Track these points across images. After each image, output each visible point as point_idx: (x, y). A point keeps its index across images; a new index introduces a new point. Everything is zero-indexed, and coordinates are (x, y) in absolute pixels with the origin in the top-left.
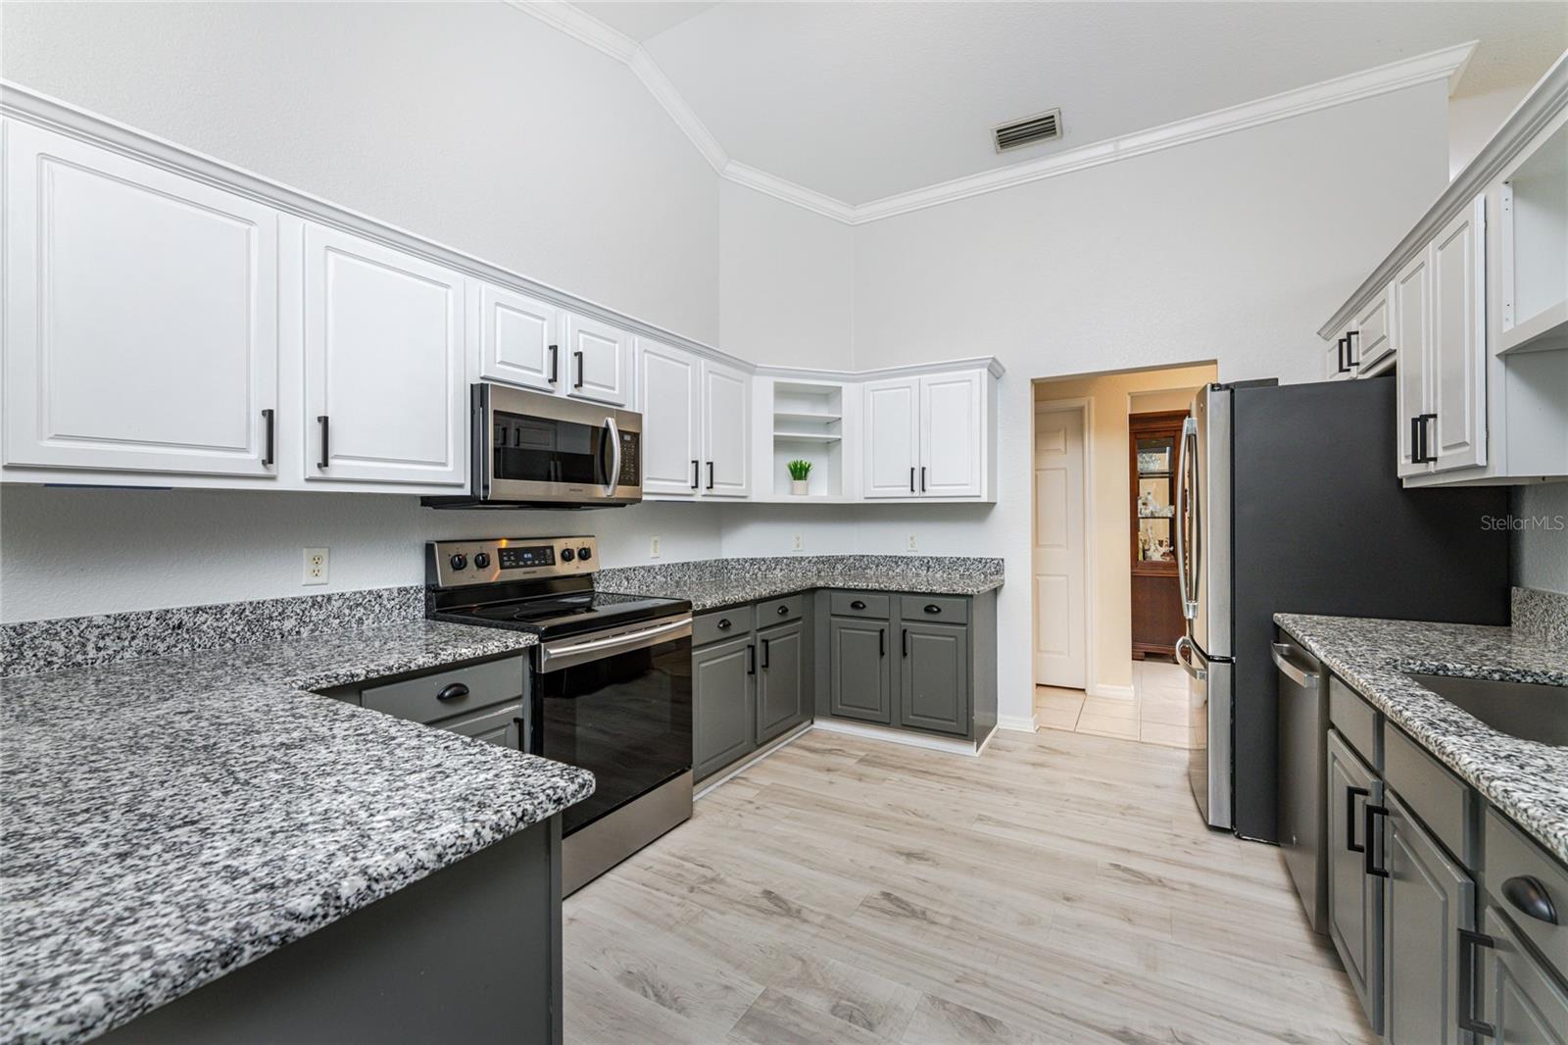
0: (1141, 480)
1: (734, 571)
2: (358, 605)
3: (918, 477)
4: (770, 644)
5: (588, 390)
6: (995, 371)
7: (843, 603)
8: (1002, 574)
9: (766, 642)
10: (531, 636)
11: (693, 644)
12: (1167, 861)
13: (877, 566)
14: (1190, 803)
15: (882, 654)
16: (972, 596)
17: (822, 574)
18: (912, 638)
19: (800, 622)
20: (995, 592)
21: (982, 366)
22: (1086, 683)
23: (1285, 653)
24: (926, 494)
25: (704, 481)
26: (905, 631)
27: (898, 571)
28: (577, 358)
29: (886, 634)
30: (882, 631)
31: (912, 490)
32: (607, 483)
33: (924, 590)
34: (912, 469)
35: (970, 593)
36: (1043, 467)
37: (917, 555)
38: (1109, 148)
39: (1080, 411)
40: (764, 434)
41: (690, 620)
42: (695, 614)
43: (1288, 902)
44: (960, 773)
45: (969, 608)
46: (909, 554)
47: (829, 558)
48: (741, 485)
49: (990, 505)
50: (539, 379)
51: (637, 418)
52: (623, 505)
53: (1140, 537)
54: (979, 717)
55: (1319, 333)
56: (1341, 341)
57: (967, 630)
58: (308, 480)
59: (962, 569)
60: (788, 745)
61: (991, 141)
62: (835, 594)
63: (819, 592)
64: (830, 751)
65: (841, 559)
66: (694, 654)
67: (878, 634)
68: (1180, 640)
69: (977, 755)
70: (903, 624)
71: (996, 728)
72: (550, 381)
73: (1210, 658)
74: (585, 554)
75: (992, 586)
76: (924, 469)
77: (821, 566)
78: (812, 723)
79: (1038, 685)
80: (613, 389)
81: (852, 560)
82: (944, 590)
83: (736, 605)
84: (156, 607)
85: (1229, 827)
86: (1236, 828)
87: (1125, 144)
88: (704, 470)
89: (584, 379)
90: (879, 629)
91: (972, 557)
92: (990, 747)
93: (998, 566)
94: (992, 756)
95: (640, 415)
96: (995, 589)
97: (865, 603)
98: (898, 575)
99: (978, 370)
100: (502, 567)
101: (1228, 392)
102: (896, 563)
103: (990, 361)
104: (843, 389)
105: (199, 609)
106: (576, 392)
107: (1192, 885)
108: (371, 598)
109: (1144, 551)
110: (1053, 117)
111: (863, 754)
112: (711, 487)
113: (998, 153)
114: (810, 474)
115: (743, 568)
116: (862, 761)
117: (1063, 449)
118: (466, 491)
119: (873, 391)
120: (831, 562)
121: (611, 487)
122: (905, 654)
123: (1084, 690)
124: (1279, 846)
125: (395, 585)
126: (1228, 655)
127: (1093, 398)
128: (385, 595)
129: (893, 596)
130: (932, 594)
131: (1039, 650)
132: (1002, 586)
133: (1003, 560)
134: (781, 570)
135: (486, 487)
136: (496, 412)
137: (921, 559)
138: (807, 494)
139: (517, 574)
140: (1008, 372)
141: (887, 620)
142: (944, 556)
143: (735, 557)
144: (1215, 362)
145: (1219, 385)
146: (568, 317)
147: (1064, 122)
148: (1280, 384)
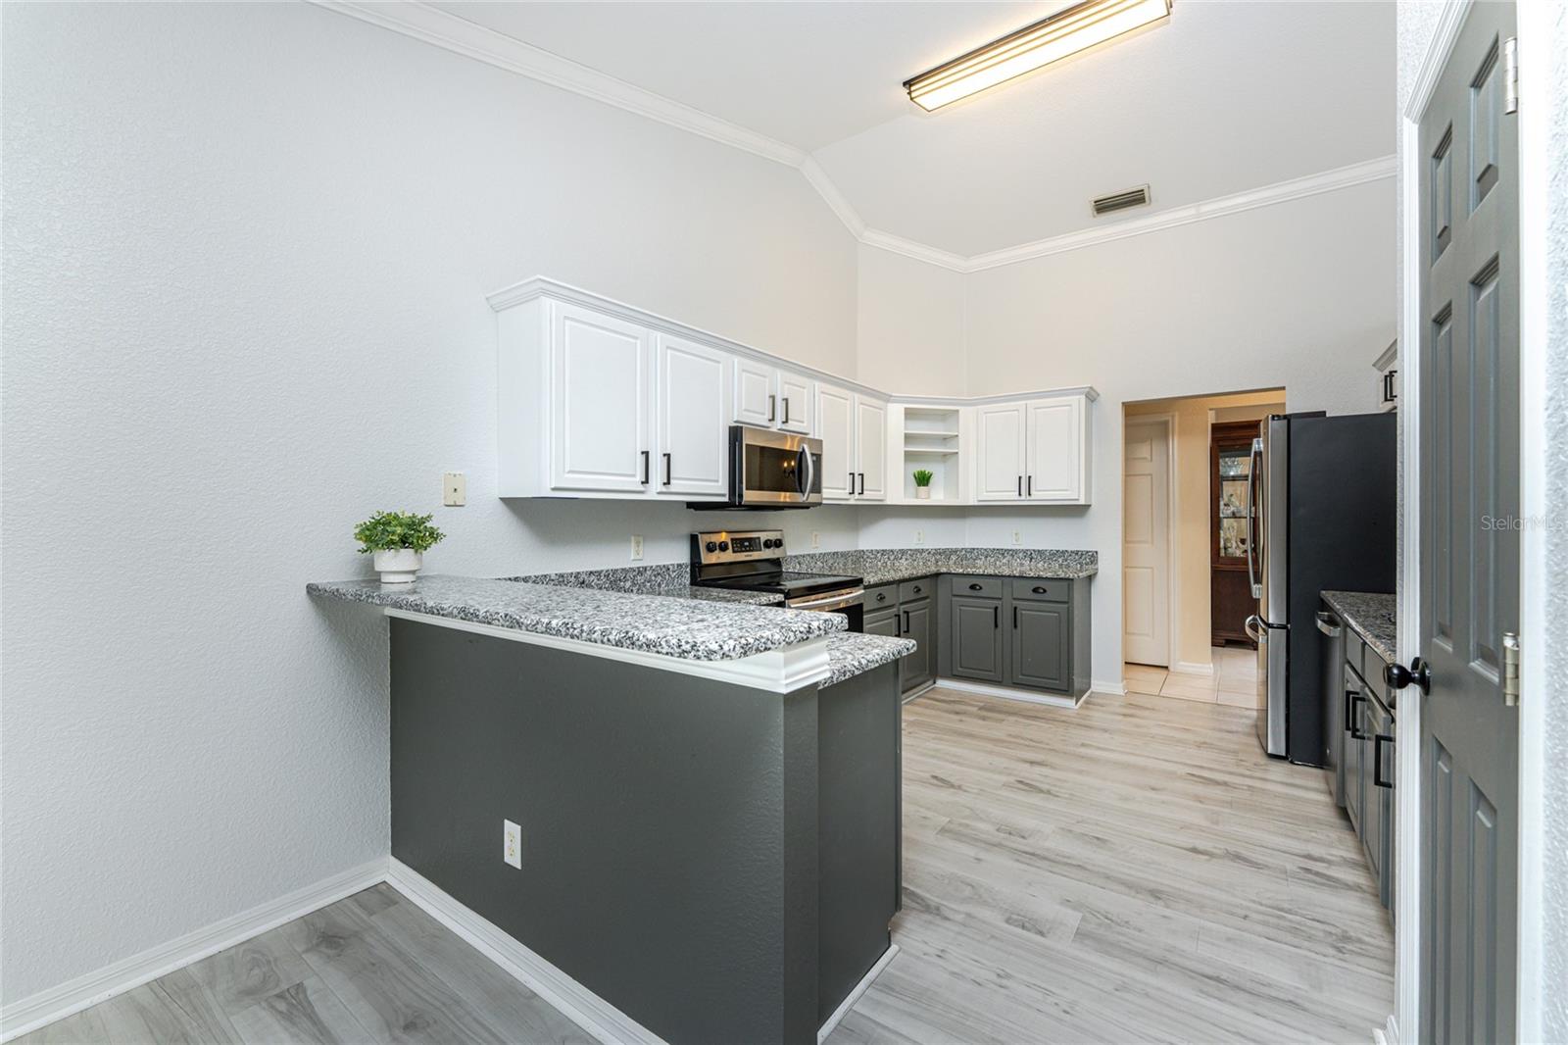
0: (1224, 483)
1: (869, 560)
2: (659, 574)
3: (1025, 484)
4: (910, 614)
5: (792, 426)
6: (1091, 397)
7: (963, 586)
8: (1097, 563)
9: (907, 613)
10: (779, 595)
11: (865, 609)
12: (1231, 773)
13: (986, 557)
14: (1255, 741)
15: (996, 626)
16: (1072, 580)
17: (940, 563)
18: (1022, 614)
19: (928, 600)
20: (1090, 578)
21: (1081, 393)
22: (1169, 661)
23: (1326, 619)
24: (1032, 497)
25: (858, 489)
26: (1015, 608)
27: (1004, 561)
28: (784, 402)
29: (999, 610)
30: (996, 609)
31: (1020, 494)
32: (802, 491)
33: (1032, 574)
34: (1020, 478)
35: (1071, 577)
36: (1132, 473)
37: (1021, 548)
38: (1192, 211)
39: (1166, 424)
40: (897, 448)
41: (863, 591)
42: (865, 588)
43: (1324, 798)
44: (1063, 718)
45: (1070, 589)
46: (1014, 548)
47: (945, 551)
48: (880, 491)
49: (1088, 506)
50: (762, 420)
51: (820, 442)
52: (808, 508)
53: (1222, 535)
54: (1077, 683)
55: (1374, 365)
56: (1386, 377)
57: (1068, 608)
58: (659, 493)
59: (1060, 560)
60: (918, 697)
61: (1090, 209)
62: (955, 579)
63: (941, 577)
64: (954, 702)
65: (955, 551)
66: (865, 617)
67: (992, 611)
68: (1251, 618)
69: (1077, 707)
70: (1014, 602)
71: (1089, 692)
72: (770, 420)
73: (1269, 626)
74: (778, 544)
75: (1087, 573)
76: (1030, 477)
77: (938, 557)
78: (935, 683)
79: (1126, 663)
80: (802, 422)
81: (964, 552)
82: (1049, 575)
83: (888, 583)
84: (575, 570)
85: (1284, 754)
86: (1288, 757)
87: (1205, 209)
88: (858, 479)
89: (789, 417)
90: (994, 606)
91: (1069, 549)
92: (1087, 702)
93: (1093, 557)
94: (1087, 708)
95: (821, 441)
96: (1090, 576)
97: (981, 585)
98: (1004, 564)
99: (1078, 397)
100: (734, 552)
101: (1285, 421)
102: (1003, 554)
103: (1087, 390)
104: (960, 412)
105: (591, 572)
106: (784, 427)
107: (1249, 786)
108: (664, 570)
109: (1225, 548)
110: (1142, 190)
111: (982, 704)
112: (862, 493)
113: (1094, 216)
114: (932, 481)
115: (876, 558)
116: (981, 708)
117: (1149, 458)
118: (726, 499)
119: (986, 413)
120: (947, 553)
121: (806, 495)
122: (1016, 626)
123: (1166, 668)
124: (1322, 768)
125: (676, 562)
126: (1285, 623)
127: (1177, 414)
128: (671, 567)
129: (1006, 580)
130: (1039, 578)
131: (1126, 633)
132: (1095, 574)
133: (1096, 552)
134: (906, 559)
135: (741, 496)
136: (747, 445)
137: (1025, 551)
138: (929, 497)
139: (742, 557)
140: (1102, 395)
141: (1000, 599)
142: (1045, 549)
143: (870, 548)
144: (1283, 388)
145: (1278, 416)
146: (779, 374)
147: (1153, 193)
148: (1327, 415)
